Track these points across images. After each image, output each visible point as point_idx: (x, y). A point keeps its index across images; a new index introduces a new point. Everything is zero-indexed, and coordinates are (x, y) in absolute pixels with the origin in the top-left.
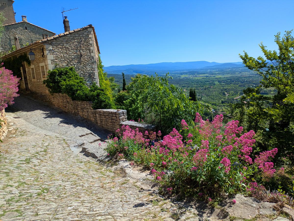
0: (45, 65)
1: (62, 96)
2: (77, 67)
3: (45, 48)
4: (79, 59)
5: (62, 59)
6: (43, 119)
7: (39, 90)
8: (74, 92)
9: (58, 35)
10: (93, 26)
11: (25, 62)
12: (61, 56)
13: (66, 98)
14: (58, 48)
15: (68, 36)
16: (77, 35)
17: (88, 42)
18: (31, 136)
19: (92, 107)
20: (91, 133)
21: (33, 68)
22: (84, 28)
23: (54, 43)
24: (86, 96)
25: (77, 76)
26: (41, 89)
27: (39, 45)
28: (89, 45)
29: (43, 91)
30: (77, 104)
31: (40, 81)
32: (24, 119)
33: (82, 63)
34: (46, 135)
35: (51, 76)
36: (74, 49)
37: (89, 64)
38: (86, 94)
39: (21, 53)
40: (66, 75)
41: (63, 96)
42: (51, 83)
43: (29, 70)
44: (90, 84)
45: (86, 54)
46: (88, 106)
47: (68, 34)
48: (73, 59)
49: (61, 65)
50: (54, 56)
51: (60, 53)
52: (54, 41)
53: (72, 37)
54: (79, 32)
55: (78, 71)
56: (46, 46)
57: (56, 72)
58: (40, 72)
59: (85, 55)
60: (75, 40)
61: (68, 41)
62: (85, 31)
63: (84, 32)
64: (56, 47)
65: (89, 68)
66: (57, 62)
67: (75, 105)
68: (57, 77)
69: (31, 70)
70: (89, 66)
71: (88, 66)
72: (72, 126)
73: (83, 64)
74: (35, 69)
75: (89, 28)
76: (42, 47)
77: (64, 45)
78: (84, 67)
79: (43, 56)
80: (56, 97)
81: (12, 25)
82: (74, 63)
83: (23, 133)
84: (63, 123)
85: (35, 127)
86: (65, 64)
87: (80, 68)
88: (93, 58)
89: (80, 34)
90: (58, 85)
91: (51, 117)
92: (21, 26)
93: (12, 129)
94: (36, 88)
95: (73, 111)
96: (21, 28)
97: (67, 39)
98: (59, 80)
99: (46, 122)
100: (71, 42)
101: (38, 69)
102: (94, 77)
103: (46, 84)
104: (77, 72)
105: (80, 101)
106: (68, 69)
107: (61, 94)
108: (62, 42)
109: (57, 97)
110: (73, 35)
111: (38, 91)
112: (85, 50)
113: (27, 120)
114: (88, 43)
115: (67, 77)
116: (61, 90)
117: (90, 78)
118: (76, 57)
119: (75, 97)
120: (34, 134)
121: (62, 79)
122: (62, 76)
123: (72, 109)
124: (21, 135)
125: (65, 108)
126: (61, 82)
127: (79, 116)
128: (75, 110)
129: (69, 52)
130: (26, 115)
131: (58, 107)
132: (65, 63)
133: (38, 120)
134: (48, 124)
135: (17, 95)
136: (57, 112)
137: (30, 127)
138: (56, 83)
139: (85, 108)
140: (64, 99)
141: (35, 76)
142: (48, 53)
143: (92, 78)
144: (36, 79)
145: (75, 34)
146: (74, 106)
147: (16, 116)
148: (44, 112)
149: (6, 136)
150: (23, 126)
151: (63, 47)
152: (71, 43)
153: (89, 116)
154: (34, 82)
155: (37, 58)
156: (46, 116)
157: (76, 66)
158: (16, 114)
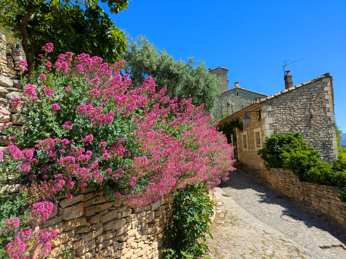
0: (261, 130)
1: (283, 174)
2: (304, 133)
3: (263, 109)
4: (308, 122)
5: (284, 122)
6: (258, 203)
7: (250, 161)
8: (304, 168)
9: (281, 92)
10: (330, 75)
11: (236, 128)
12: (283, 119)
13: (290, 177)
14: (279, 109)
15: (293, 91)
16: (306, 90)
17: (322, 97)
18: (244, 228)
19: (340, 198)
20: (341, 246)
21: (245, 135)
22: (318, 79)
23: (274, 102)
24: (327, 178)
25: (305, 145)
26: (253, 161)
27: (256, 107)
28: (324, 102)
29: (256, 164)
30: (308, 188)
31: (253, 150)
32: (234, 199)
33: (312, 127)
34: (265, 233)
35: (269, 145)
36: (301, 108)
37: (323, 128)
38: (326, 174)
39: (233, 119)
40: (289, 144)
41: (285, 173)
42: (269, 153)
43: (240, 137)
44: (324, 158)
45: (318, 114)
46: (331, 194)
47: (294, 90)
48: (298, 122)
49: (282, 131)
50: (273, 119)
51: (281, 114)
52: (275, 99)
53: (299, 93)
54: (309, 86)
55: (306, 138)
56: (264, 107)
57: (276, 139)
58: (253, 140)
59: (317, 116)
60: (304, 97)
61: (293, 98)
62: (318, 84)
63: (316, 84)
64: (277, 107)
65: (322, 134)
66: (278, 127)
67: (305, 189)
68: (277, 146)
69: (242, 137)
70: (324, 130)
71: (322, 131)
72: (302, 223)
73: (314, 128)
74: (248, 136)
75: (325, 79)
76: (259, 108)
77: (287, 104)
78: (315, 132)
79: (259, 120)
80: (274, 173)
81: (225, 92)
82: (300, 127)
83: (234, 221)
84: (287, 215)
85: (248, 214)
86: (287, 129)
87: (309, 134)
88: (330, 119)
89: (311, 87)
90: (278, 158)
91: (268, 203)
92: (233, 93)
93: (221, 211)
94: (247, 160)
95: (300, 197)
96: (233, 94)
97: (292, 96)
98: (279, 150)
99: (262, 209)
100: (297, 99)
101: (252, 136)
102: (330, 148)
103: (261, 155)
104: (304, 140)
105: (315, 184)
106: (291, 135)
107: (281, 170)
108: (285, 100)
109: (276, 174)
110: (300, 90)
111: (248, 164)
112: (318, 108)
113: (237, 200)
114: (323, 99)
115: (290, 146)
116: (283, 163)
117: (324, 149)
118: (303, 119)
119: (305, 176)
120: (248, 226)
121: (284, 149)
122: (284, 145)
123: (299, 194)
124: (231, 223)
125: (287, 191)
126: (282, 152)
127: (311, 208)
128: (304, 196)
129: (294, 113)
130: (235, 193)
131: (276, 188)
132: (288, 127)
133: (251, 204)
134: (266, 213)
135: (233, 169)
136: (275, 195)
137: (242, 213)
138: (275, 154)
139: (324, 197)
140: (286, 177)
141: (247, 145)
142: (266, 115)
143: (327, 149)
144: (248, 148)
145: (303, 89)
146: (303, 190)
147: (224, 193)
148: (258, 193)
149: (214, 220)
150: (233, 210)
151: (287, 106)
152: (297, 101)
153: (331, 211)
154: (245, 152)
155: (251, 123)
156: (261, 200)
157: (302, 131)
158: (224, 190)
